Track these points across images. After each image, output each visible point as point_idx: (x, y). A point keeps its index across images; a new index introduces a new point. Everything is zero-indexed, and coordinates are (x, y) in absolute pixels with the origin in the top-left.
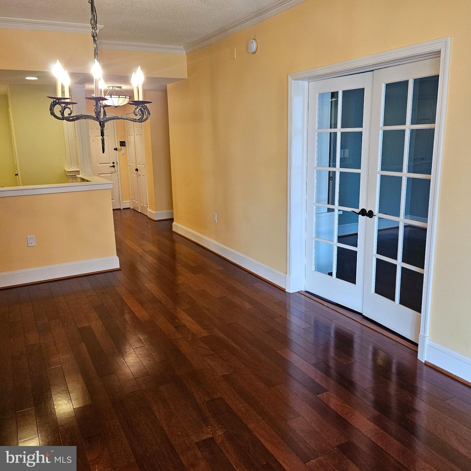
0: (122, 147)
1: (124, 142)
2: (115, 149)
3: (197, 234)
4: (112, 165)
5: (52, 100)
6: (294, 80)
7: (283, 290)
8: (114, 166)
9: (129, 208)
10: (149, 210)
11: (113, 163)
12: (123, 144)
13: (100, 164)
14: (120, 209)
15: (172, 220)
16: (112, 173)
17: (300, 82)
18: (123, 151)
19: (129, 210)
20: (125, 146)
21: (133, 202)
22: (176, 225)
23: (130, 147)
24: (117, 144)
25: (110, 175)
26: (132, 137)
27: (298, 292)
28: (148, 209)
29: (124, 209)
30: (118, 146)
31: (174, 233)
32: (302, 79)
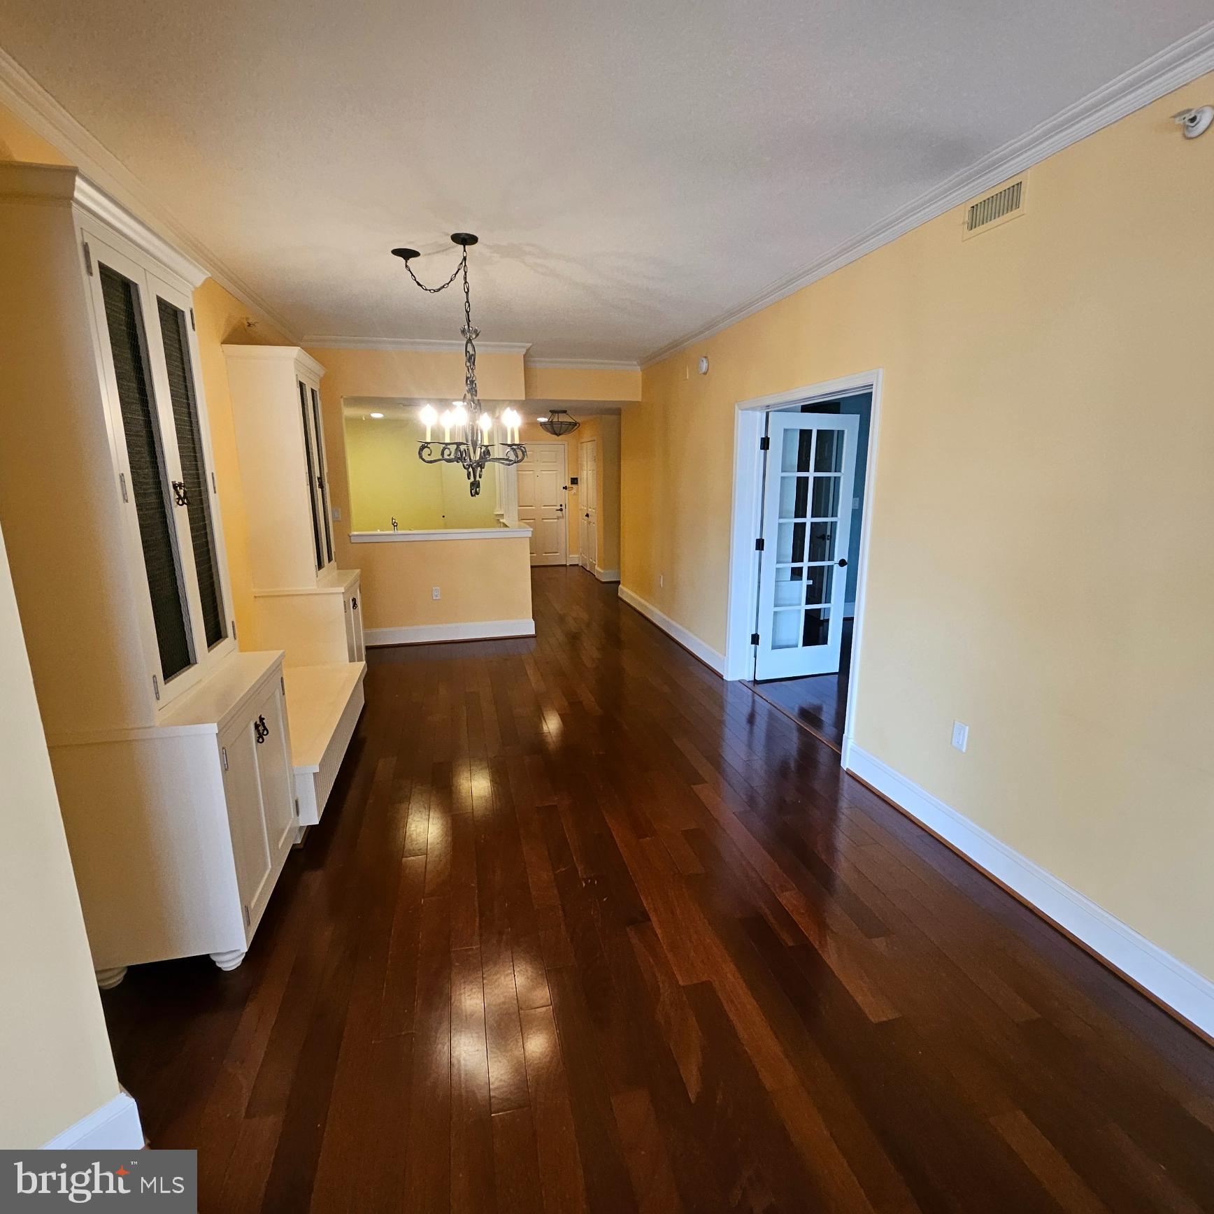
0: (573, 486)
1: (577, 479)
2: (564, 488)
3: (643, 601)
4: (559, 508)
5: (421, 445)
6: (742, 410)
7: (721, 677)
8: (561, 510)
9: (577, 565)
10: (597, 568)
11: (561, 506)
12: (574, 481)
13: (544, 506)
14: (565, 565)
15: (618, 583)
16: (558, 519)
17: (750, 412)
18: (574, 491)
19: (576, 567)
20: (577, 483)
21: (583, 557)
22: (621, 589)
23: (583, 485)
24: (567, 481)
25: (556, 520)
26: (585, 472)
27: (739, 681)
28: (596, 566)
29: (571, 565)
30: (568, 484)
31: (619, 601)
32: (754, 409)
